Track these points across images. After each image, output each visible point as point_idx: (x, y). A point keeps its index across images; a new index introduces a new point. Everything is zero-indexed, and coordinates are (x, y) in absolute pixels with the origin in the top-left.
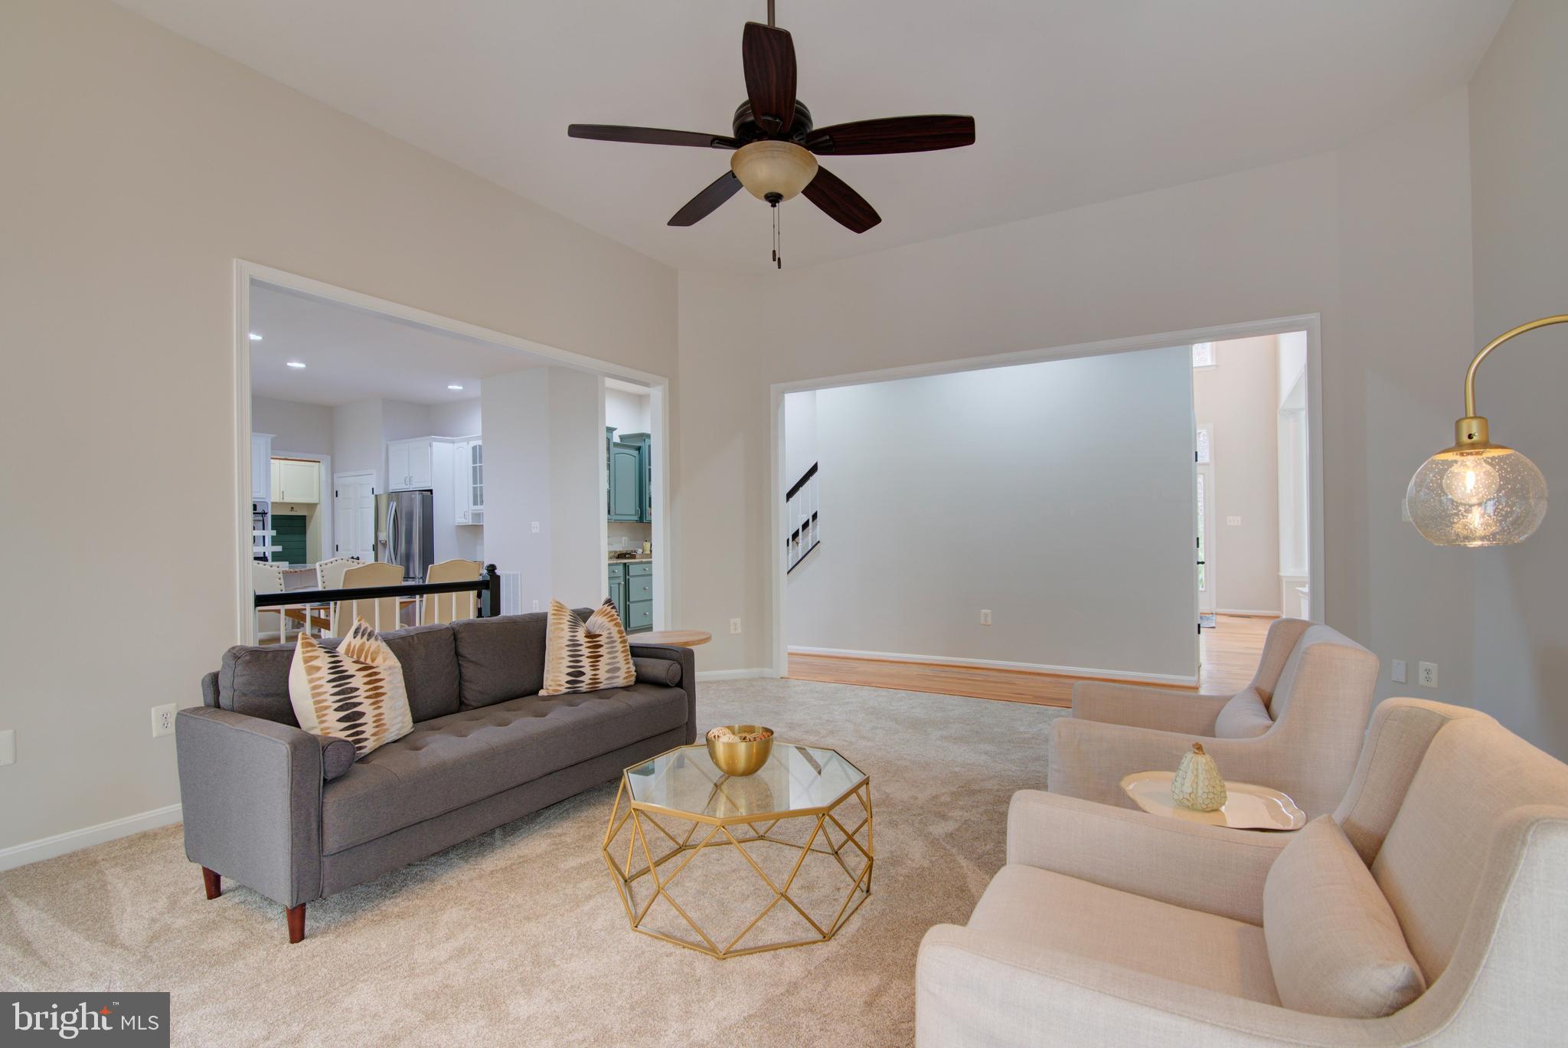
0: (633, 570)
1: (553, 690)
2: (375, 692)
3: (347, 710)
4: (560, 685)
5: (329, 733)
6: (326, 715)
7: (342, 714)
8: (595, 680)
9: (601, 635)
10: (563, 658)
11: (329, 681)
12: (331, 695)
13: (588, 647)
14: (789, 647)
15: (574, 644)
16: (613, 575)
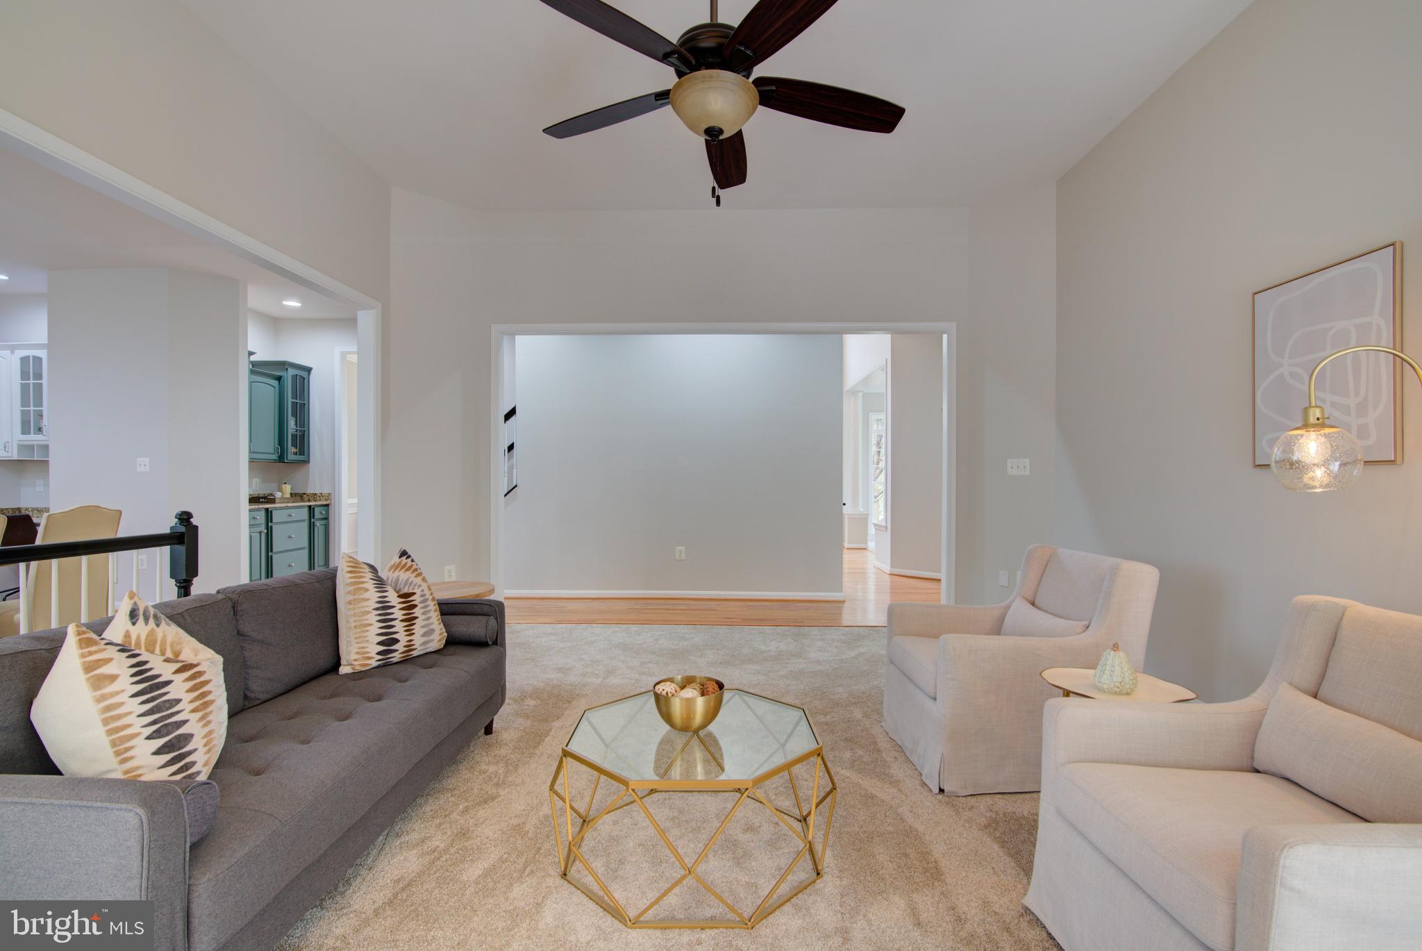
0: (277, 517)
1: (361, 665)
2: (201, 702)
3: (168, 734)
4: (370, 658)
5: (140, 775)
6: (132, 748)
7: (160, 742)
8: (409, 647)
9: (414, 594)
10: (370, 625)
11: (133, 696)
12: (139, 716)
13: (402, 609)
14: (506, 591)
15: (384, 607)
16: (253, 522)
